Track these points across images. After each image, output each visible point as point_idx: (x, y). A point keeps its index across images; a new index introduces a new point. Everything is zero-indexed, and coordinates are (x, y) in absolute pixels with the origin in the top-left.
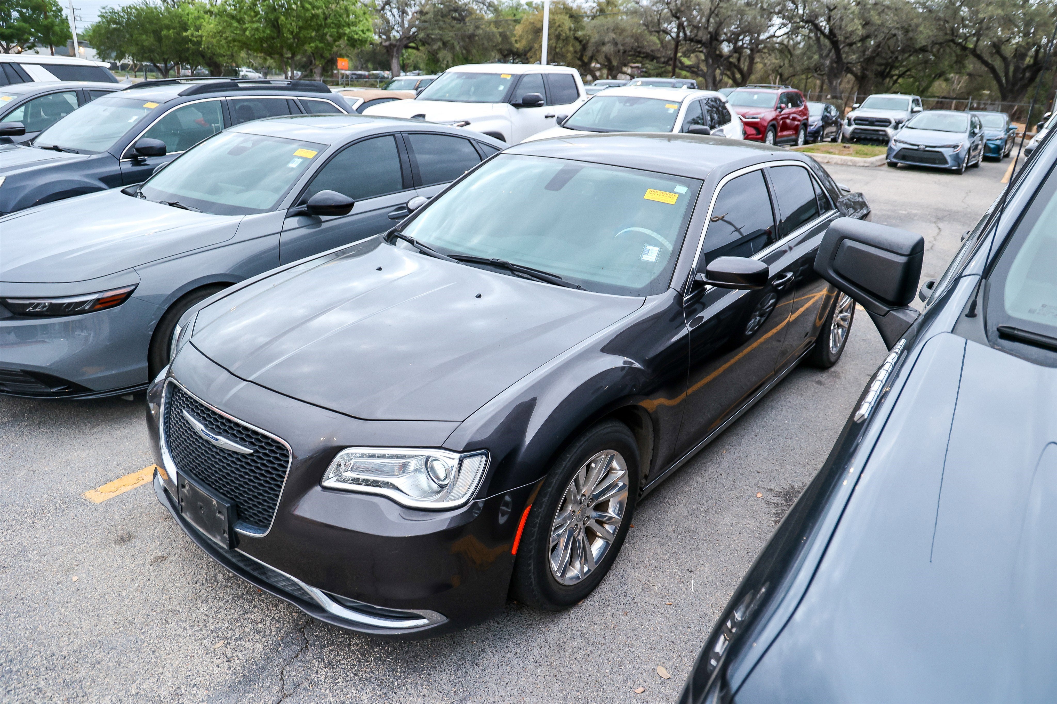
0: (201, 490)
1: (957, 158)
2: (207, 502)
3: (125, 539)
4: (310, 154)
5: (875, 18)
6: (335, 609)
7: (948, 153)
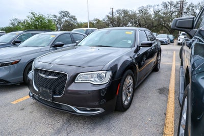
0: (45, 89)
1: (166, 42)
2: (46, 92)
3: (23, 109)
4: (54, 36)
5: (147, 21)
6: (78, 111)
7: (165, 41)
